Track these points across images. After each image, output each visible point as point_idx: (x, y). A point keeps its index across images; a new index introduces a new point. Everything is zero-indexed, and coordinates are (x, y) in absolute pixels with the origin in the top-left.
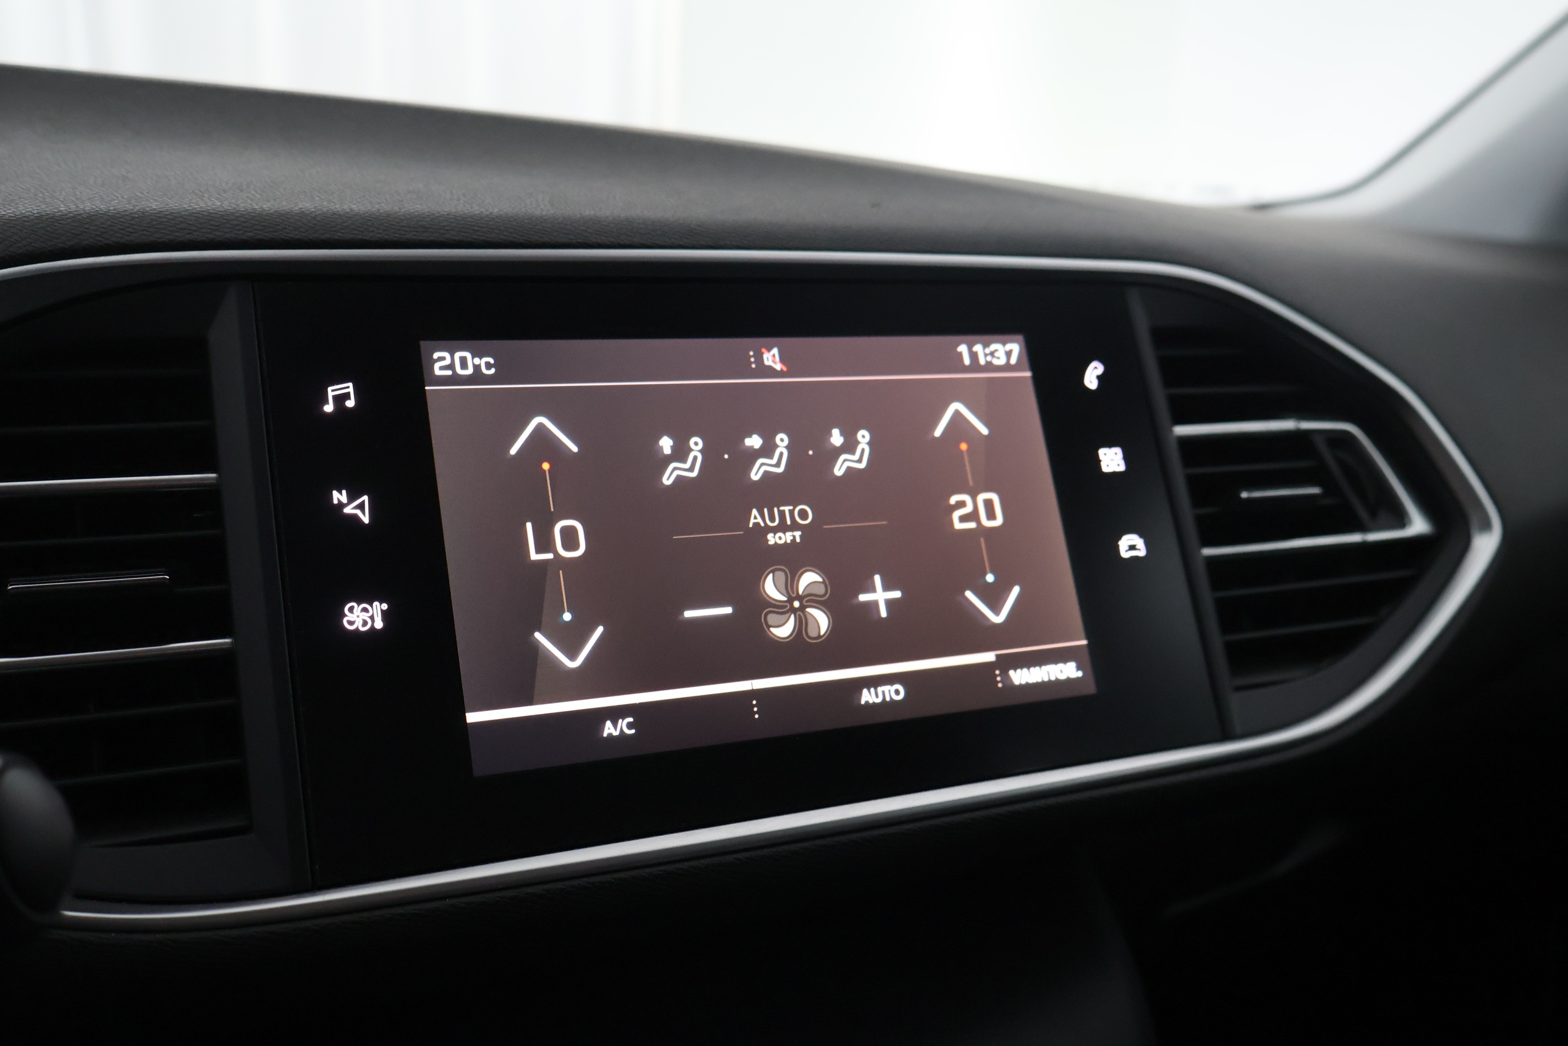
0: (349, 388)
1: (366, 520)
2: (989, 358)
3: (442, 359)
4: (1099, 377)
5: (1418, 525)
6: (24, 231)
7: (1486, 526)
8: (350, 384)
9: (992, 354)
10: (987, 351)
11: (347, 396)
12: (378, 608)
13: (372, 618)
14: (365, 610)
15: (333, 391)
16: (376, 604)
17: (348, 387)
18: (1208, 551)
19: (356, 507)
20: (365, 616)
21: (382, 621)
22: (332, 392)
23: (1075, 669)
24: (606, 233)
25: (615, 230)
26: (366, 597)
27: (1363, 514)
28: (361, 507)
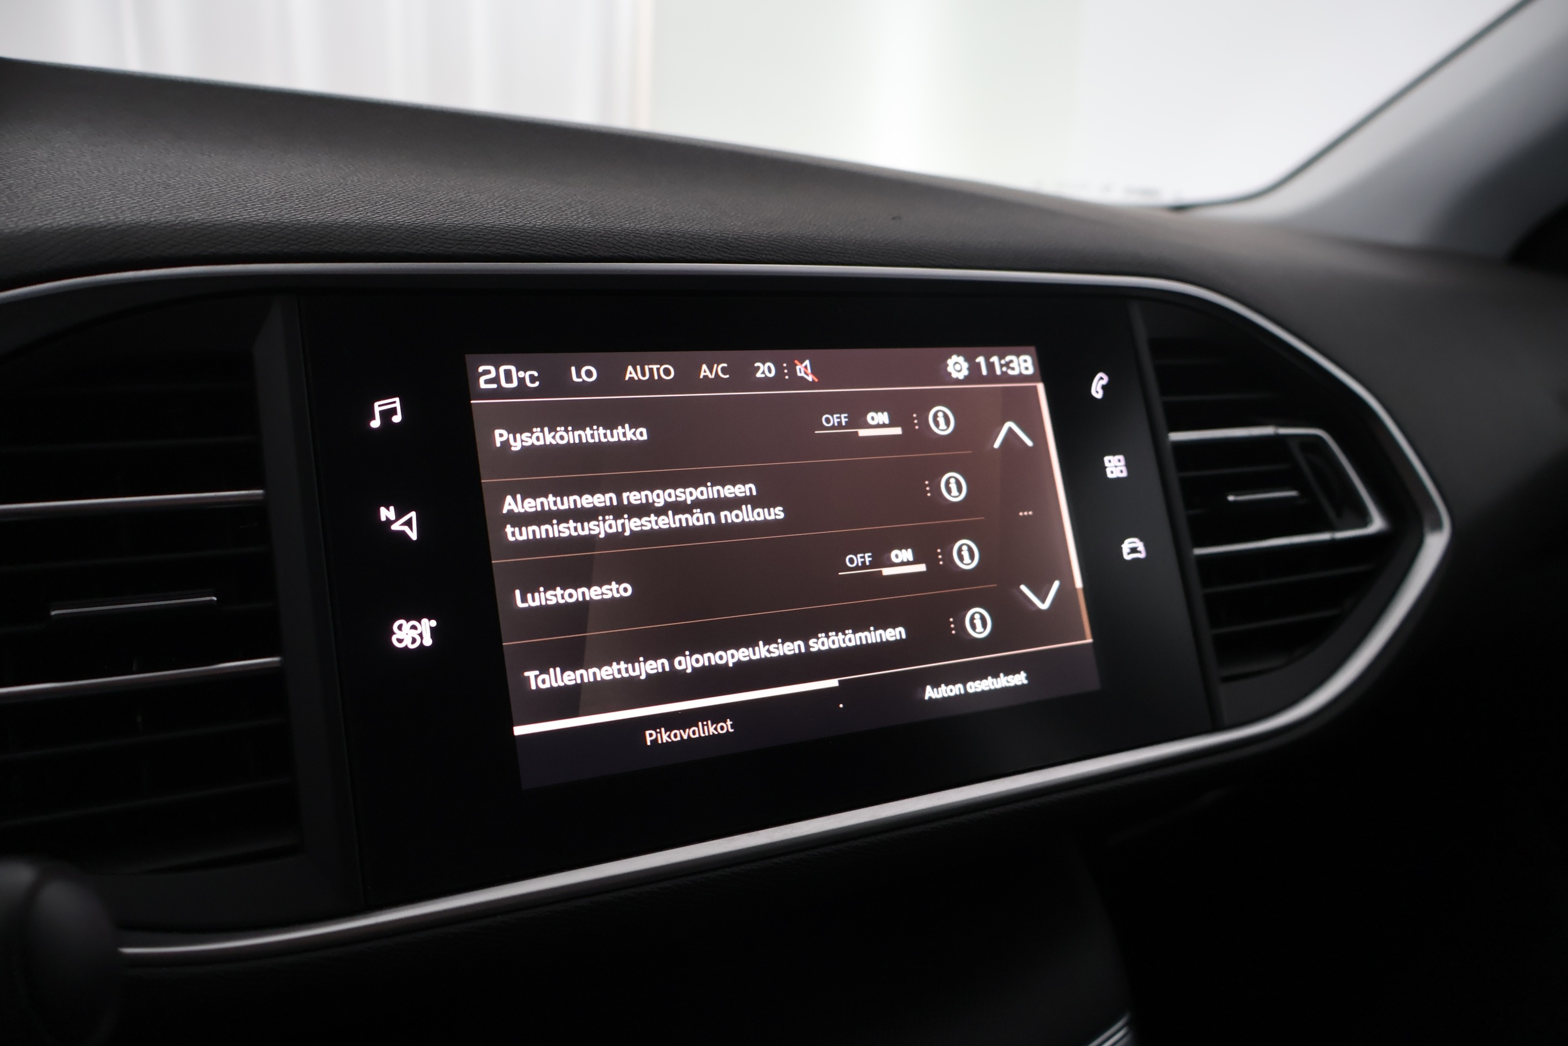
0: (396, 403)
1: (413, 535)
2: (1004, 369)
3: (488, 372)
4: (1104, 387)
5: (1377, 524)
6: (62, 244)
7: (1437, 526)
8: (397, 399)
9: (1007, 365)
10: (1003, 362)
11: (393, 411)
12: (427, 625)
13: (421, 635)
14: (414, 627)
15: (380, 406)
16: (425, 621)
17: (394, 402)
18: (1199, 551)
19: (404, 524)
20: (415, 633)
21: (431, 637)
22: (378, 407)
24: (647, 246)
25: (655, 243)
26: (415, 615)
27: (1331, 513)
28: (409, 523)
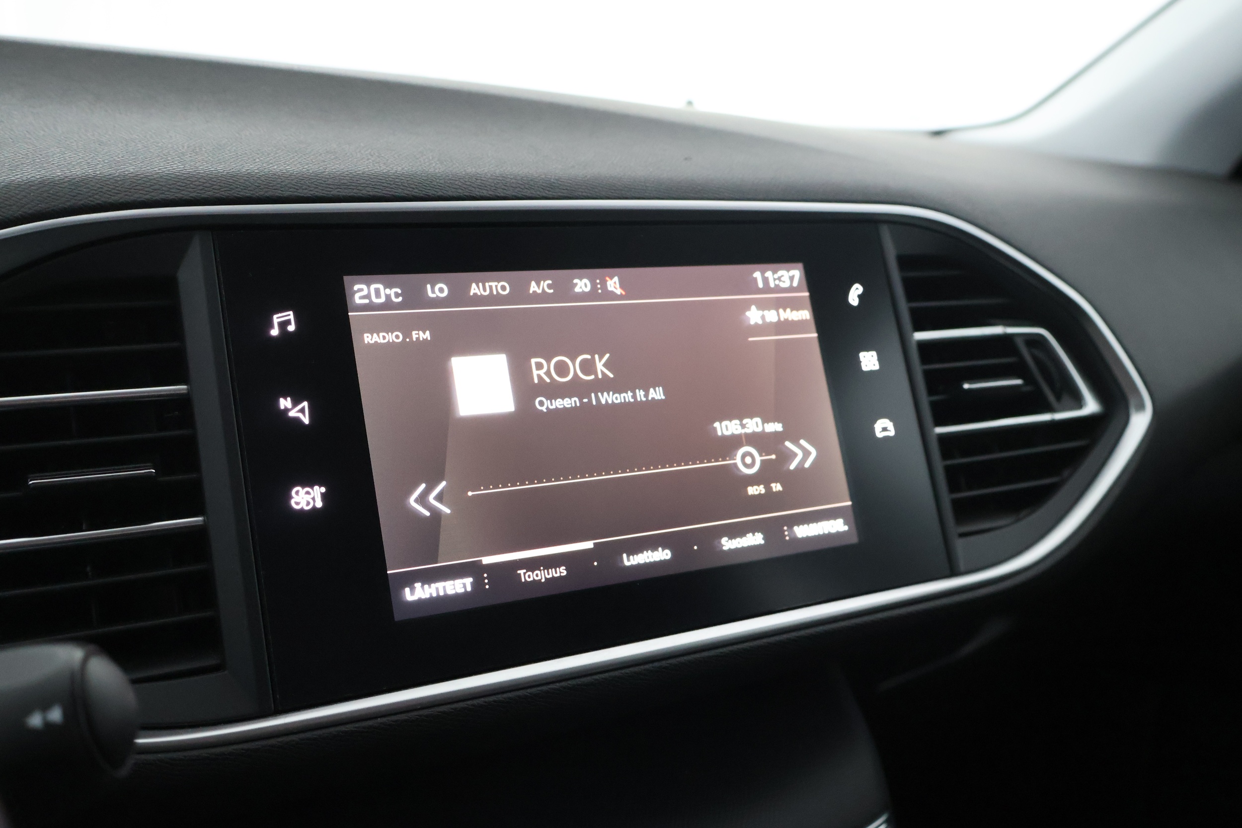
0: (290, 315)
1: (306, 420)
2: (777, 282)
3: (361, 290)
4: (859, 296)
5: (1091, 406)
6: (32, 194)
7: (1141, 407)
8: (291, 313)
9: (779, 279)
10: (776, 276)
11: (288, 322)
12: (318, 491)
13: (313, 499)
14: (308, 493)
15: (278, 318)
16: (316, 488)
18: (940, 430)
19: (299, 411)
20: (309, 498)
21: (321, 501)
23: (843, 524)
24: (486, 187)
25: (493, 185)
26: (308, 482)
27: (1051, 398)
28: (302, 411)
